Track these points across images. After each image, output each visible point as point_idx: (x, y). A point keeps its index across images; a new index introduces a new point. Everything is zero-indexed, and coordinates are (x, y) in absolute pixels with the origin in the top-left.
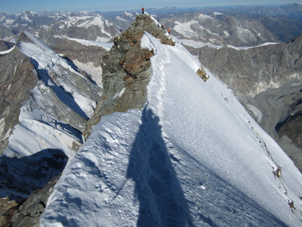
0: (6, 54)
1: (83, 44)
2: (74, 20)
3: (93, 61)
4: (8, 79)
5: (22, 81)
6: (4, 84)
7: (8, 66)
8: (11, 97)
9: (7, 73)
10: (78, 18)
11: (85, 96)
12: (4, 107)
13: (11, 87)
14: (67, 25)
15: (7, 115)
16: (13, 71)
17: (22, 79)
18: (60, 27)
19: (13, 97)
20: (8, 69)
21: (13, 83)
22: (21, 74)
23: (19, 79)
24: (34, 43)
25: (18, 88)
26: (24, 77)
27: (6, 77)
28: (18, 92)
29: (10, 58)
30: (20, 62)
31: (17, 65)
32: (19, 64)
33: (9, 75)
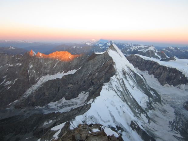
0: (100, 55)
1: (143, 59)
2: (136, 47)
3: (148, 71)
4: (97, 69)
5: (105, 71)
6: (94, 72)
7: (99, 62)
8: (96, 80)
9: (98, 65)
10: (139, 47)
11: (141, 91)
12: (90, 85)
13: (98, 74)
14: (132, 50)
15: (91, 91)
16: (101, 65)
17: (105, 70)
18: (127, 50)
19: (97, 80)
20: (99, 63)
21: (99, 72)
22: (106, 67)
23: (103, 70)
24: (117, 52)
25: (102, 75)
26: (107, 69)
27: (96, 68)
28: (101, 78)
29: (101, 57)
30: (107, 60)
31: (104, 62)
32: (106, 62)
33: (98, 67)
